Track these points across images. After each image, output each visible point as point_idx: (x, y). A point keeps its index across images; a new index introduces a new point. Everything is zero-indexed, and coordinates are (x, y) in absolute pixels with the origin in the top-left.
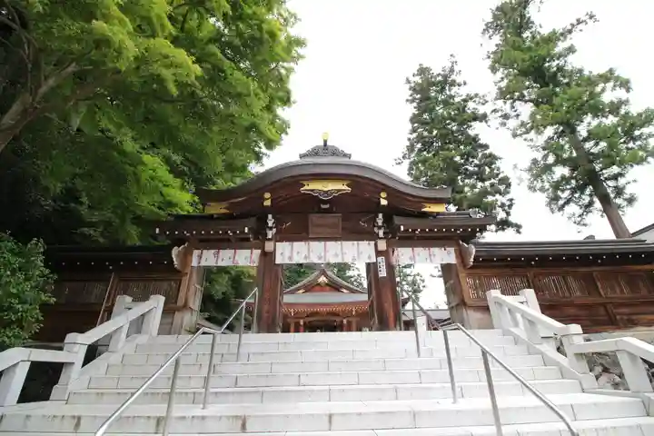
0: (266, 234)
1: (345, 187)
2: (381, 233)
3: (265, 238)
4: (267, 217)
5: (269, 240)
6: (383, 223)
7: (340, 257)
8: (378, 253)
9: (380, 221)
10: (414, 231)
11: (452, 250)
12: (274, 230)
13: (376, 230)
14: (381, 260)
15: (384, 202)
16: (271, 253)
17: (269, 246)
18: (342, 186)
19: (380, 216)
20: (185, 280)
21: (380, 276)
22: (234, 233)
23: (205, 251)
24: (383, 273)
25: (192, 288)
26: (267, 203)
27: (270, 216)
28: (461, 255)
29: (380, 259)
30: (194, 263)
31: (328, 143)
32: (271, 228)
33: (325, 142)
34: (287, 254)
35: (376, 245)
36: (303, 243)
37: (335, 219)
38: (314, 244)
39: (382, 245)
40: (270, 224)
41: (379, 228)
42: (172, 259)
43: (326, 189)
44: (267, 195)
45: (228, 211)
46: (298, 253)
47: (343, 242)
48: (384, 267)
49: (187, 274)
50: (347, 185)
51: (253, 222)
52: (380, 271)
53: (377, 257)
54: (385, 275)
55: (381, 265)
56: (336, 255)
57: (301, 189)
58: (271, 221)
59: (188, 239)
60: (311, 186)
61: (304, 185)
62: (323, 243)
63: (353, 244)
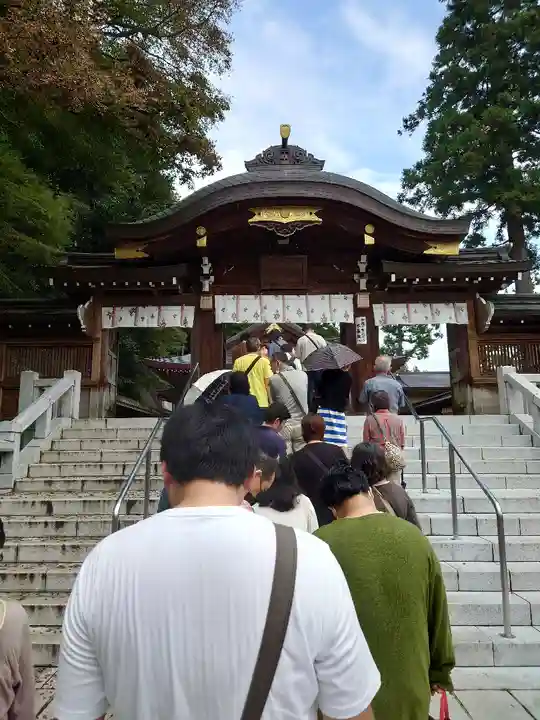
0: (201, 286)
1: (313, 217)
2: (363, 286)
3: (199, 291)
4: (201, 261)
5: (206, 293)
6: (367, 269)
7: (305, 315)
8: (358, 312)
9: (363, 264)
10: (410, 281)
11: (464, 305)
12: (212, 278)
13: (356, 277)
14: (361, 320)
15: (369, 240)
16: (209, 311)
17: (206, 303)
18: (308, 216)
19: (364, 258)
20: (97, 349)
21: (358, 343)
22: (158, 284)
23: (118, 309)
24: (362, 340)
25: (108, 358)
26: (202, 242)
27: (206, 260)
28: (476, 313)
29: (359, 320)
30: (107, 324)
31: (289, 143)
32: (207, 277)
33: (285, 141)
34: (231, 310)
35: (355, 301)
36: (253, 297)
37: (301, 263)
38: (268, 299)
39: (363, 301)
40: (206, 270)
41: (362, 275)
42: (79, 321)
43: (285, 221)
44: (201, 231)
45: (147, 256)
46: (246, 310)
47: (309, 297)
48: (365, 332)
49: (98, 339)
50: (316, 214)
51: (183, 268)
52: (359, 337)
53: (355, 316)
54: (365, 342)
55: (360, 329)
56: (299, 312)
57: (250, 221)
58: (206, 266)
59: (92, 292)
60: (264, 216)
61: (254, 215)
62: (280, 297)
63: (323, 299)
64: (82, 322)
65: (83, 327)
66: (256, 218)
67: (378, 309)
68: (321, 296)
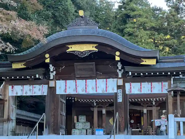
0: (50, 76)
1: (94, 49)
2: (120, 76)
3: (49, 79)
4: (49, 66)
5: (52, 80)
6: (121, 68)
8: (119, 87)
9: (119, 66)
10: (138, 74)
12: (55, 72)
16: (54, 88)
17: (52, 84)
18: (92, 48)
19: (119, 64)
20: (6, 104)
21: (118, 101)
22: (31, 77)
23: (14, 86)
24: (120, 100)
25: (11, 108)
26: (48, 61)
27: (51, 66)
29: (119, 91)
30: (11, 94)
32: (52, 72)
34: (63, 88)
35: (117, 82)
37: (92, 65)
39: (121, 82)
40: (52, 70)
41: (120, 70)
43: (82, 51)
44: (47, 56)
45: (26, 67)
46: (69, 88)
47: (97, 80)
48: (121, 96)
49: (7, 100)
50: (95, 47)
51: (42, 70)
52: (118, 99)
53: (117, 89)
54: (121, 101)
55: (119, 95)
56: (93, 88)
57: (67, 51)
58: (51, 68)
59: (3, 80)
60: (73, 48)
61: (69, 48)
62: (85, 80)
63: (103, 81)
66: (70, 50)
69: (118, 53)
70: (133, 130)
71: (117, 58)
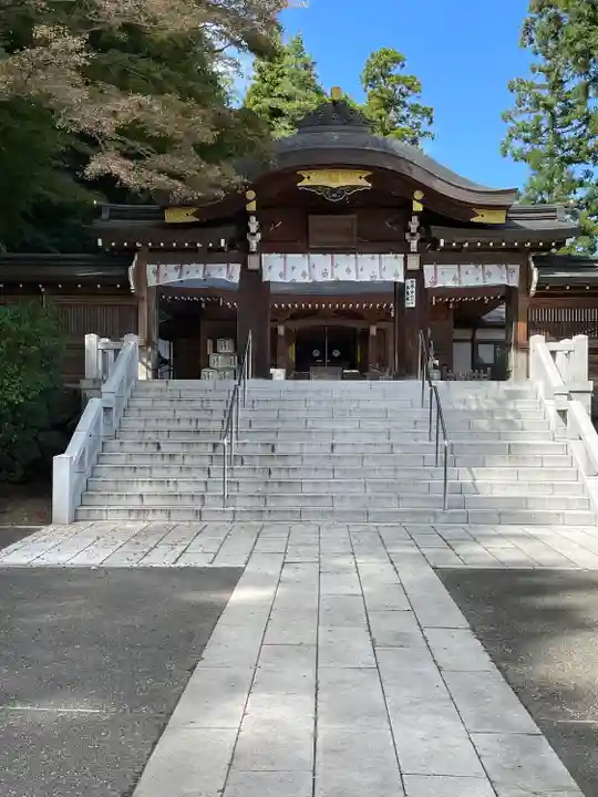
0: (248, 244)
1: (363, 182)
2: (414, 244)
3: (246, 250)
4: (249, 220)
5: (253, 253)
6: (418, 229)
7: (353, 272)
8: (408, 274)
9: (414, 224)
10: (459, 245)
11: (517, 267)
12: (259, 236)
13: (408, 236)
16: (256, 271)
18: (357, 180)
19: (415, 219)
20: (143, 308)
21: (407, 306)
22: (205, 245)
23: (162, 266)
24: (411, 303)
26: (252, 207)
27: (253, 219)
28: (526, 276)
29: (409, 281)
30: (152, 281)
32: (254, 235)
34: (278, 269)
35: (405, 261)
36: (300, 255)
37: (348, 221)
38: (317, 258)
39: (414, 263)
40: (253, 228)
41: (413, 235)
42: (129, 283)
43: (334, 185)
44: (251, 195)
45: (198, 220)
46: (293, 268)
47: (359, 256)
48: (414, 294)
49: (143, 298)
50: (366, 178)
51: (232, 230)
52: (408, 299)
53: (405, 279)
54: (414, 305)
55: (409, 291)
56: (348, 271)
57: (299, 184)
58: (253, 225)
59: (137, 250)
60: (313, 180)
61: (303, 178)
62: (329, 256)
63: (373, 258)
64: (132, 283)
65: (132, 288)
66: (305, 182)
67: (428, 270)
68: (371, 255)
69: (418, 195)
70: (346, 371)
71: (417, 207)
